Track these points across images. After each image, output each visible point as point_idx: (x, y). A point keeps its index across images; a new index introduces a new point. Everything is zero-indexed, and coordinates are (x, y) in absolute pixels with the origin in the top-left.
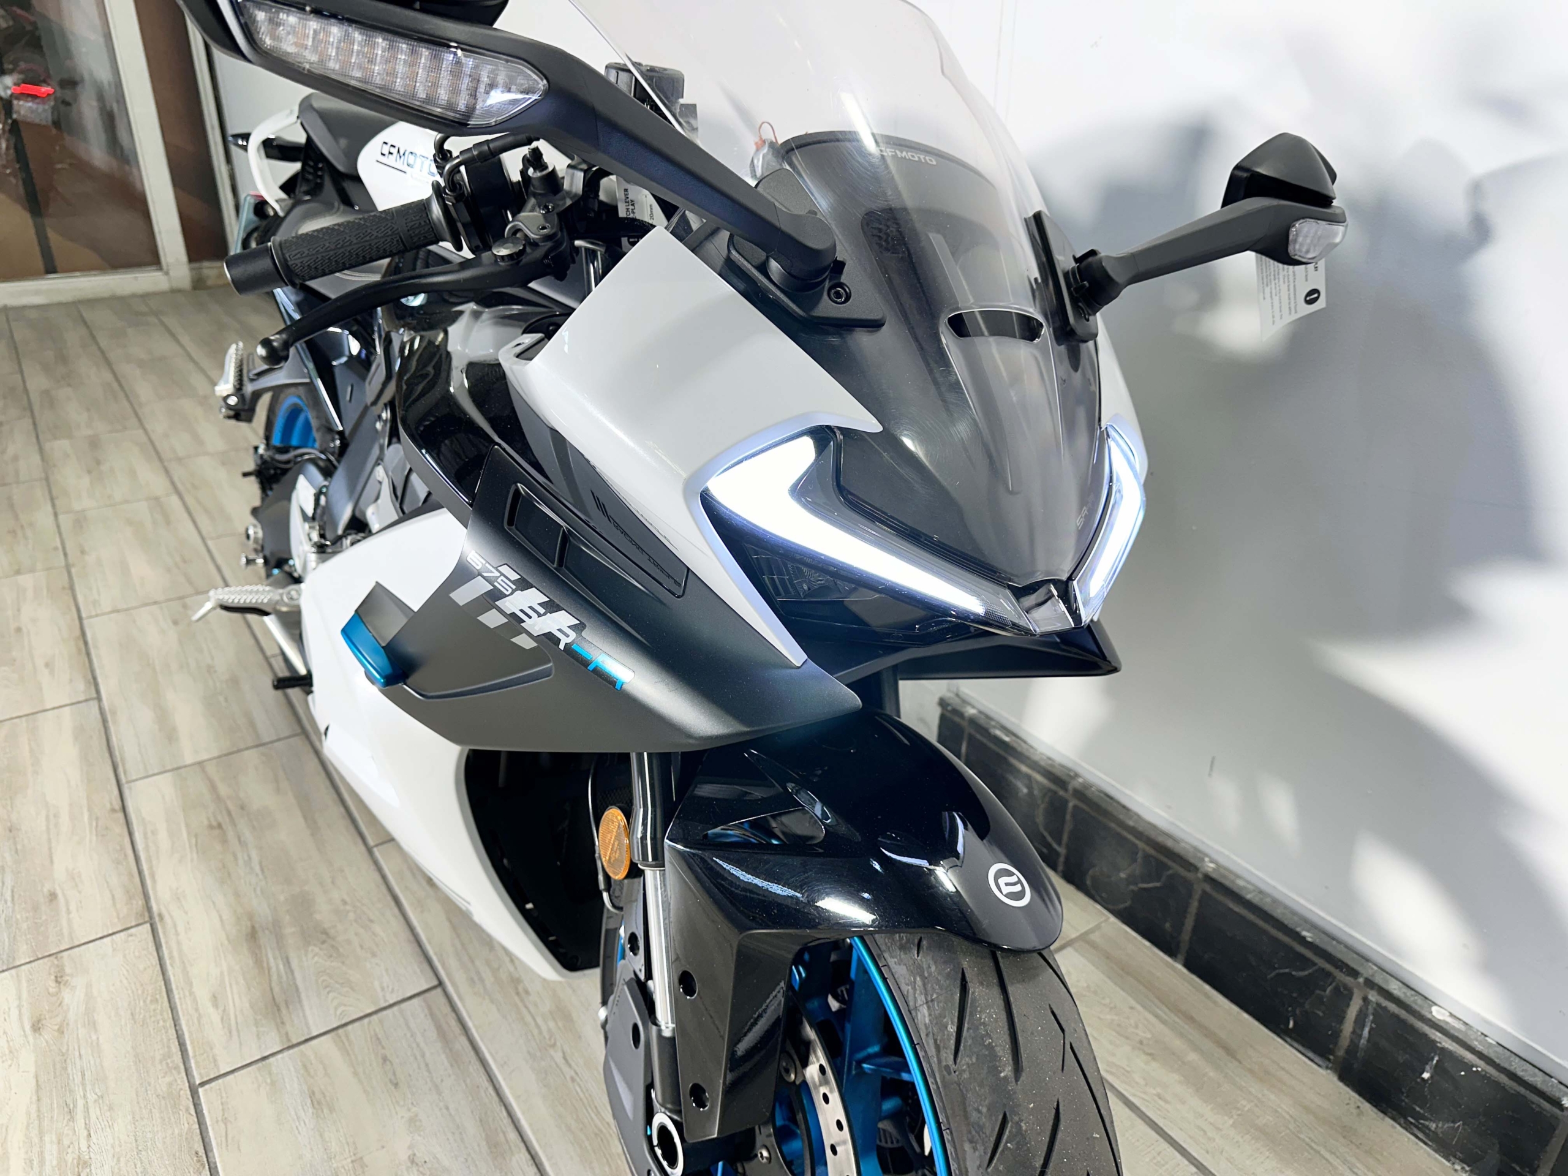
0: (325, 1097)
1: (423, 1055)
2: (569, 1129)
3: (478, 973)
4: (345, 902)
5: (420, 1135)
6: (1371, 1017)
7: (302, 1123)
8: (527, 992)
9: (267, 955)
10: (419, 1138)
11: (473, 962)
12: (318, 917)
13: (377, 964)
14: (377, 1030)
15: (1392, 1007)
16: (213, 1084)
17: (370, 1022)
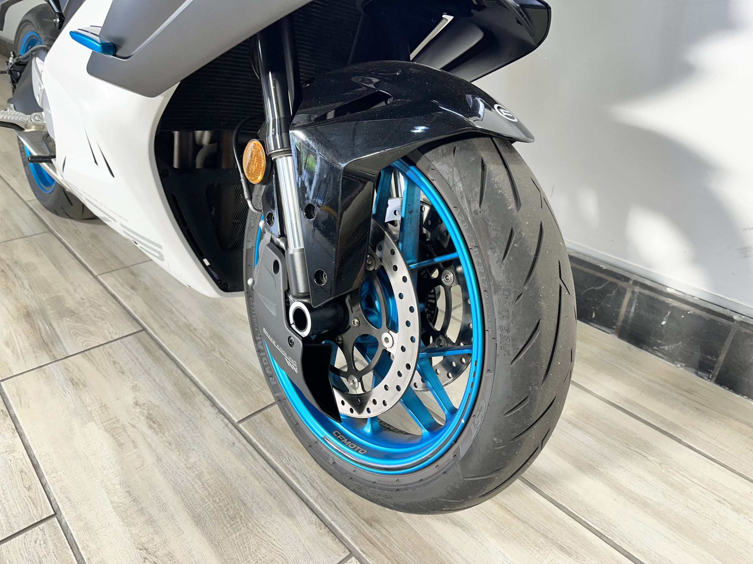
0: (80, 381)
1: (137, 359)
2: (227, 383)
3: (166, 323)
4: (83, 299)
5: (139, 393)
6: (636, 301)
7: (67, 393)
8: (195, 330)
9: (38, 323)
10: (139, 394)
11: (162, 319)
12: (67, 305)
13: (105, 323)
14: (109, 350)
15: (647, 292)
16: (10, 380)
17: (104, 348)
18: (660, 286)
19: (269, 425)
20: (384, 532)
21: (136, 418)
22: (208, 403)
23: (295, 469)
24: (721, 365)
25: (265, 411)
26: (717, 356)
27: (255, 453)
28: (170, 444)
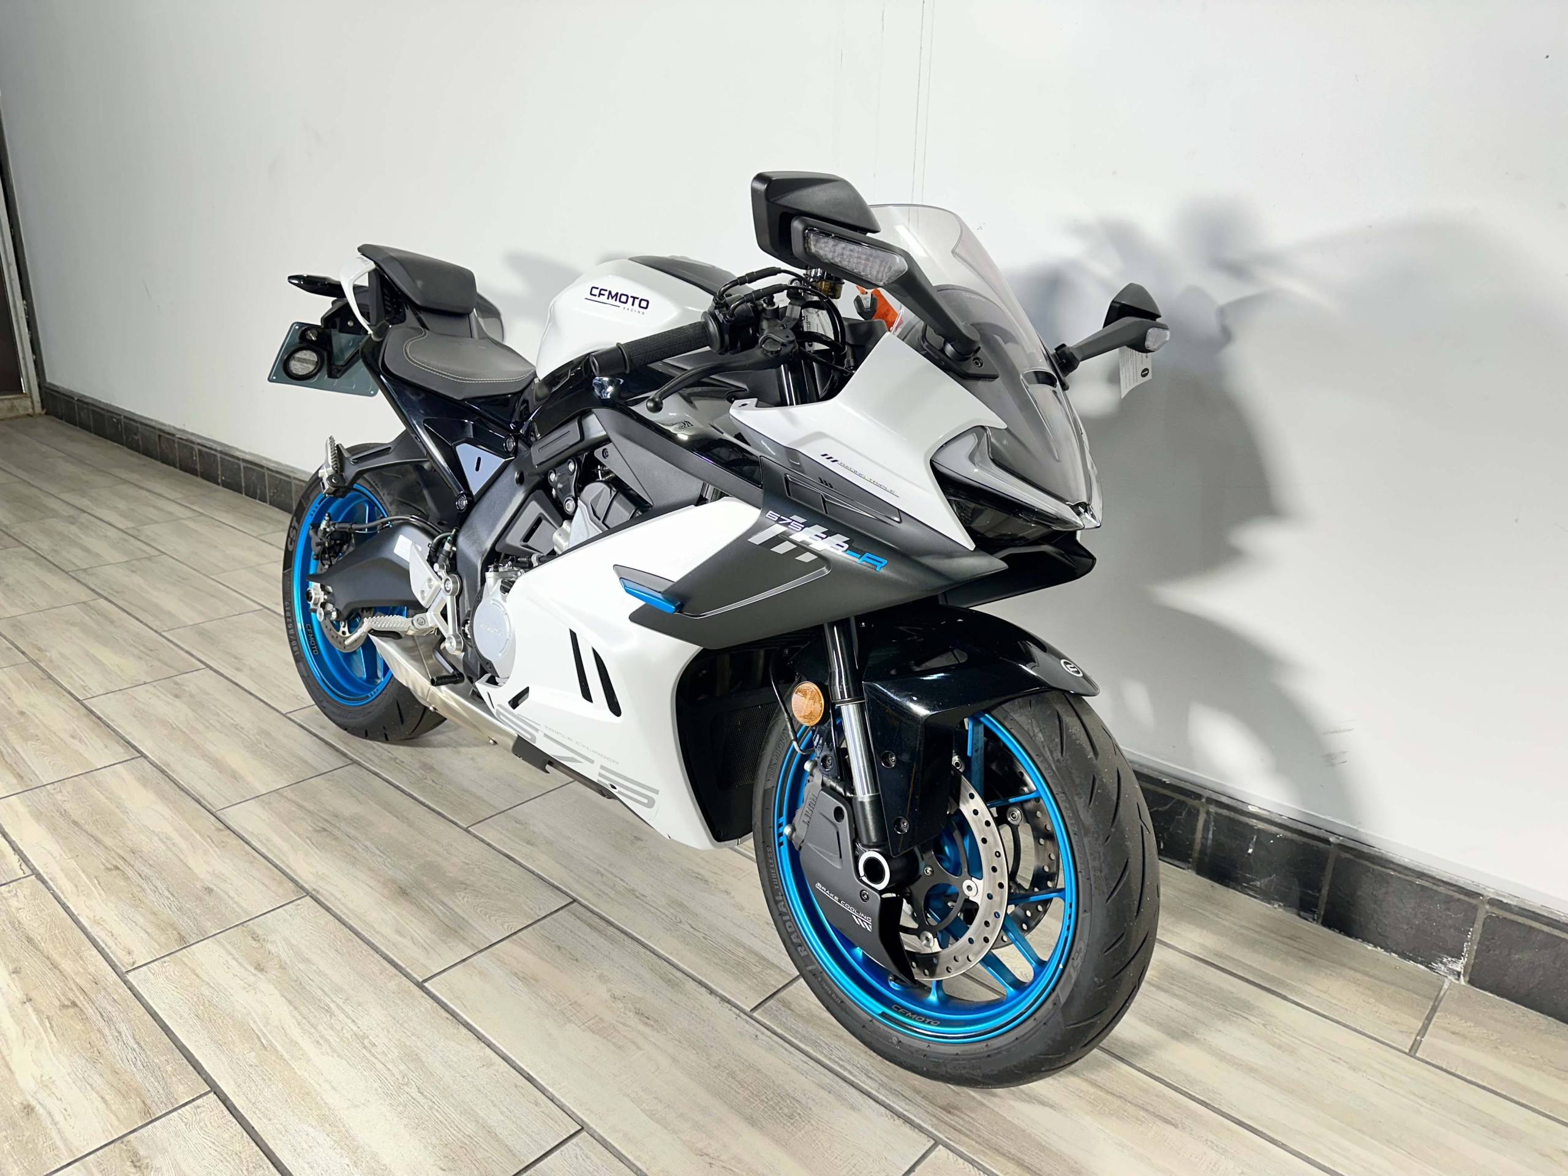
0: (526, 974)
1: (586, 941)
2: (716, 964)
3: (600, 890)
4: (467, 864)
5: (611, 984)
6: (1213, 823)
7: (519, 991)
8: (644, 896)
9: (424, 903)
10: (612, 986)
11: (592, 885)
12: (450, 875)
13: (518, 896)
14: (541, 933)
15: (1225, 812)
16: (433, 980)
17: (534, 929)
18: (1240, 803)
19: (789, 1012)
20: (967, 1118)
21: (622, 1015)
22: (703, 990)
23: (841, 1059)
24: (1325, 900)
25: (778, 996)
26: (1320, 891)
27: (787, 1045)
28: (680, 1042)
